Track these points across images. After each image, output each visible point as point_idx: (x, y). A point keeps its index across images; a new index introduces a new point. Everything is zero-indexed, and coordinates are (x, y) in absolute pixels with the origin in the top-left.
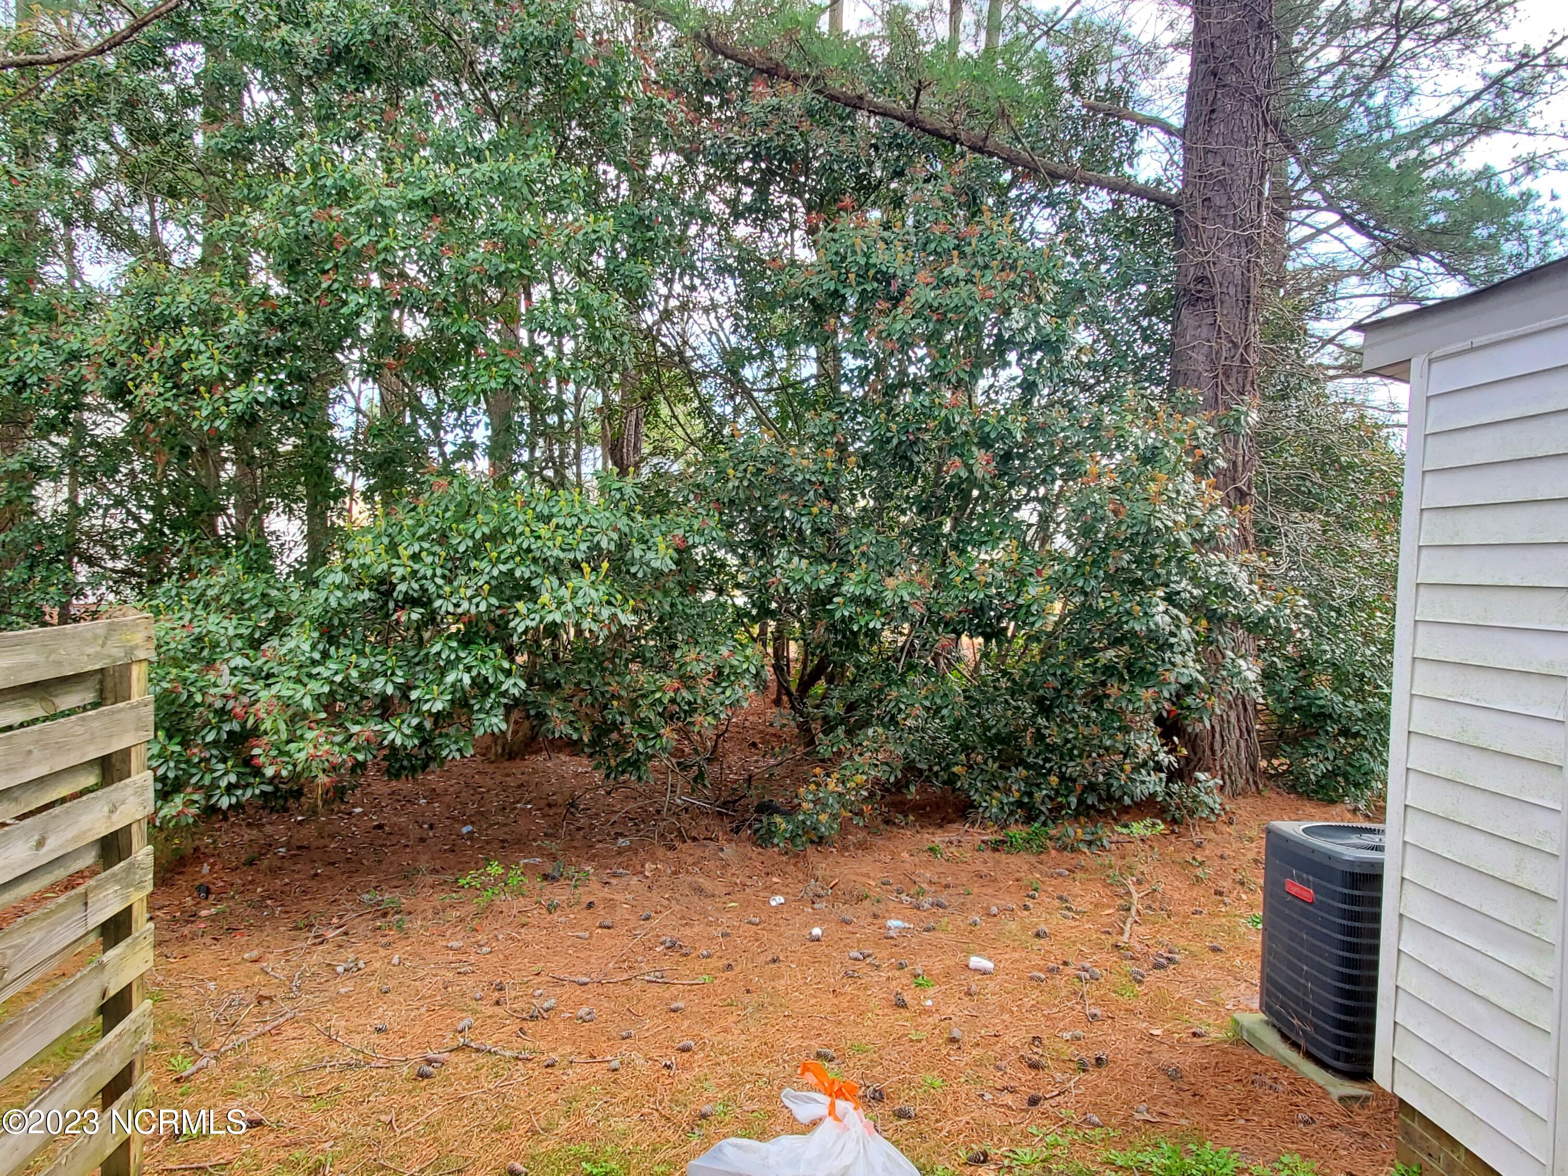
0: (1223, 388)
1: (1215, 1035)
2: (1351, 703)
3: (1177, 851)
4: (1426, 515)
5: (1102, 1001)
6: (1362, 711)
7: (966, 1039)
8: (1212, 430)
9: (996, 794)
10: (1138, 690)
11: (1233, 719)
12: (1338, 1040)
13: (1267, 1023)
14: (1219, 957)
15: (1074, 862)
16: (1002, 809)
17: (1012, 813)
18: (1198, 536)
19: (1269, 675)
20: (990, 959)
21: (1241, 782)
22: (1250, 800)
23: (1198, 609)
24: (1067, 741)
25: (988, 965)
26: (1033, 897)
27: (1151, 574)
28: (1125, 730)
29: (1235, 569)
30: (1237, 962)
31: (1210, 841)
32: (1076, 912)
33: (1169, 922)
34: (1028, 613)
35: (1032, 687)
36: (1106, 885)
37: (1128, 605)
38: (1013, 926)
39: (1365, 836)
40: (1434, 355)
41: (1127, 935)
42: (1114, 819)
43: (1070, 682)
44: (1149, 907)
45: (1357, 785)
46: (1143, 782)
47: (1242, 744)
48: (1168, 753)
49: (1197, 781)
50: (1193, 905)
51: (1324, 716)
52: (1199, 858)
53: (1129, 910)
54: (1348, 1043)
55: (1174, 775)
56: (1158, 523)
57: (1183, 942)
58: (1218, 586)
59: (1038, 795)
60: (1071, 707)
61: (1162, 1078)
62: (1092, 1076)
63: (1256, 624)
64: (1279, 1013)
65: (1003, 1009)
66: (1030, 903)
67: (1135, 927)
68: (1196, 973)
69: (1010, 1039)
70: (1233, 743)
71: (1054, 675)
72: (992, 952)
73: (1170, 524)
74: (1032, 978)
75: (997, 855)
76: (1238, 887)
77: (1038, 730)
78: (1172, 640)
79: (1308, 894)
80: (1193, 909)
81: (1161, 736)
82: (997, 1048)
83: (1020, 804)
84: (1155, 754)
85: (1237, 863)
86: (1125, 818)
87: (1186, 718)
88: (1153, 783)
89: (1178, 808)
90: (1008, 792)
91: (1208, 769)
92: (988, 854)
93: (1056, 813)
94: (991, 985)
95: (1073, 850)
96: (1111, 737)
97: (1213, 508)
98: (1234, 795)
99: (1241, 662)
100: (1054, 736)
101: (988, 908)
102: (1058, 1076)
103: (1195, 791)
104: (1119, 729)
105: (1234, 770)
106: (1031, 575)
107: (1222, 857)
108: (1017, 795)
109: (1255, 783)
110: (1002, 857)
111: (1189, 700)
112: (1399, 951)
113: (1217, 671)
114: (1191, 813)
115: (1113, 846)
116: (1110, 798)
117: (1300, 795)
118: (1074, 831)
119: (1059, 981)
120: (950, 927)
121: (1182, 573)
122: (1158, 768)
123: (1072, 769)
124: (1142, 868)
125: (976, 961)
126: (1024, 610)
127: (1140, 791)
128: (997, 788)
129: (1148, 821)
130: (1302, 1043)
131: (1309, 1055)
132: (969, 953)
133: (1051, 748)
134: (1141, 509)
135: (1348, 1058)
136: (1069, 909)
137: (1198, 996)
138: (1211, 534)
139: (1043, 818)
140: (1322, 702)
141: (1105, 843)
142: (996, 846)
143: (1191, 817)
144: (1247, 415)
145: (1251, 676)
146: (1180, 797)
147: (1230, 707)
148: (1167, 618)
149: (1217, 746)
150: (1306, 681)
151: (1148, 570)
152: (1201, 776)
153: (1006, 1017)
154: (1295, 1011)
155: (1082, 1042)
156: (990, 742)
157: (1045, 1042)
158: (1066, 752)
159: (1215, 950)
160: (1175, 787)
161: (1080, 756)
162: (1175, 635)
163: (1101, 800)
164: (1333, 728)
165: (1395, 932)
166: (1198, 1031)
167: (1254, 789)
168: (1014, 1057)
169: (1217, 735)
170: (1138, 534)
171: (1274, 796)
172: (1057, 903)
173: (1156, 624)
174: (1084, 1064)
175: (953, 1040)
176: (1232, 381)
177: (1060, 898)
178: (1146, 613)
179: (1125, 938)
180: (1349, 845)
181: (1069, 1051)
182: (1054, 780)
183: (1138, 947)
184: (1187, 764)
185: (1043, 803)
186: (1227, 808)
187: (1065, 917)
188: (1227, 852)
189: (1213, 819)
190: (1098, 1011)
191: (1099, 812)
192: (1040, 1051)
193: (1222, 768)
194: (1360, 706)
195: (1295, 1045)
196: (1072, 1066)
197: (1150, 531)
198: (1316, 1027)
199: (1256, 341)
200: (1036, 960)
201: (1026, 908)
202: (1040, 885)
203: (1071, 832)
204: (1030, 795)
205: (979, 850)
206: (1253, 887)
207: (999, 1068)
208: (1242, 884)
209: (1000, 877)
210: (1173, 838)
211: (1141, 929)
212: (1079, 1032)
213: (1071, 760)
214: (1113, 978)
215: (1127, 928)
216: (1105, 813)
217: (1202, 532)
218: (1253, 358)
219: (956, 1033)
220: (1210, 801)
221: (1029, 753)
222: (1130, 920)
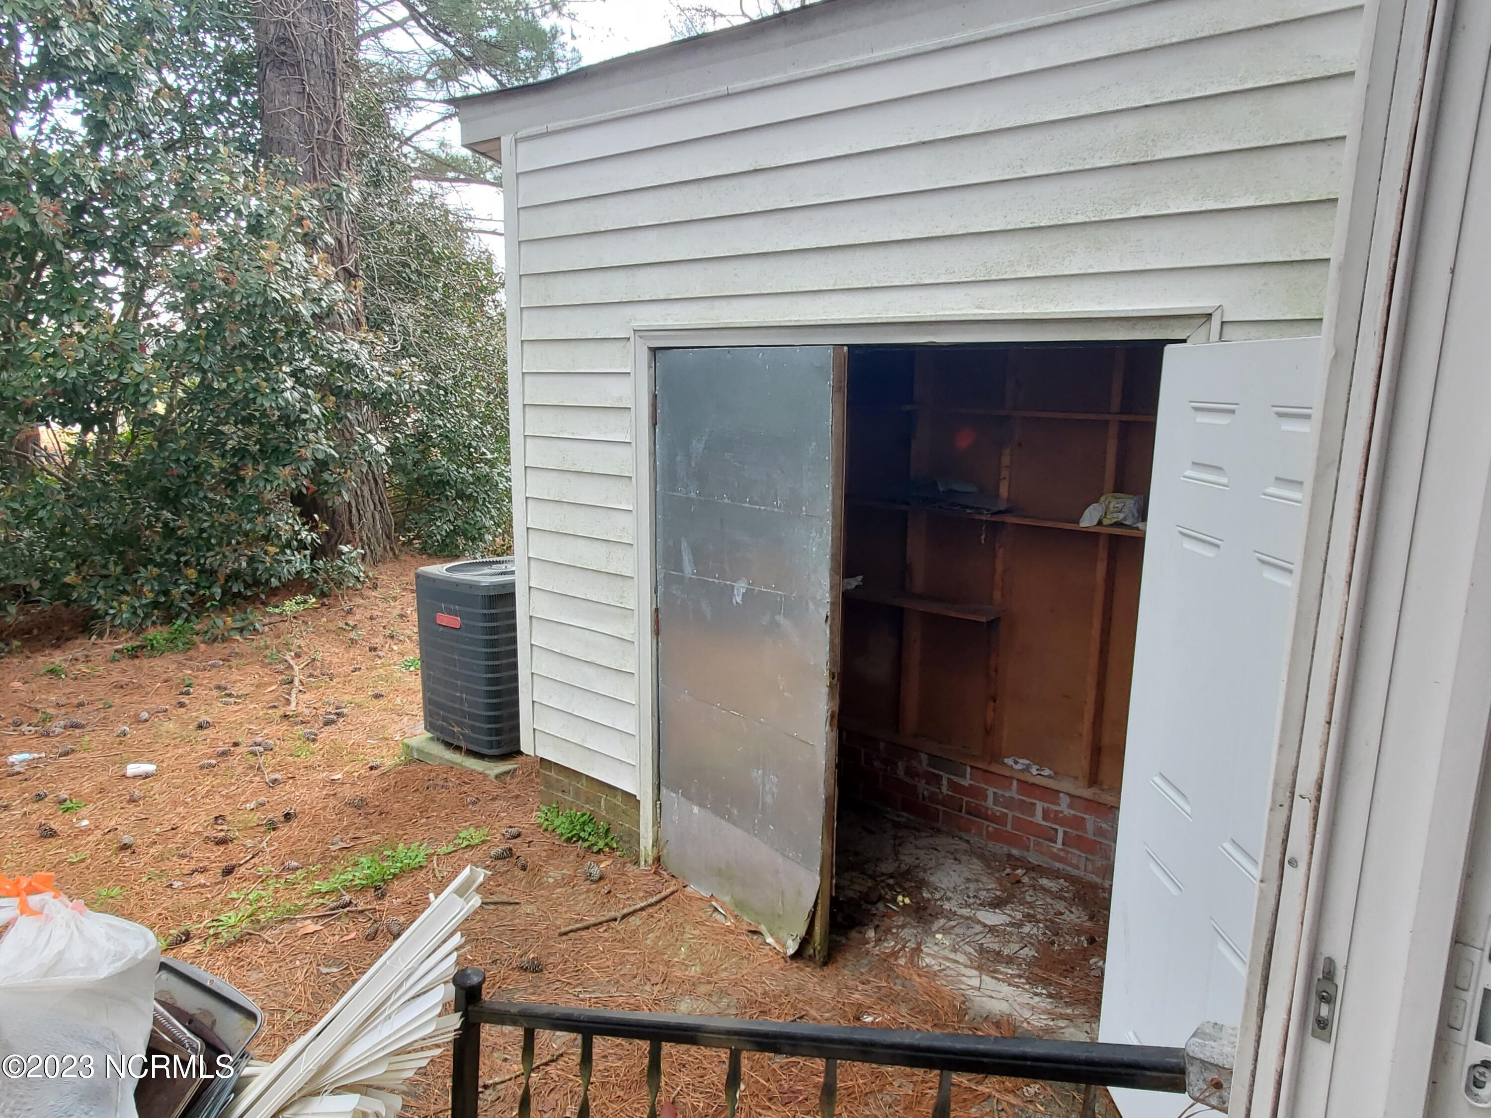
0: (320, 165)
1: (389, 763)
2: (464, 469)
3: (330, 621)
4: (524, 280)
5: (280, 767)
6: (473, 475)
7: (139, 842)
8: (315, 202)
9: (125, 598)
10: (274, 469)
11: (366, 493)
12: (490, 732)
13: (432, 739)
14: (382, 701)
15: (227, 651)
16: (135, 613)
17: (147, 616)
18: (317, 310)
19: (394, 450)
20: (150, 762)
21: (379, 550)
22: (389, 565)
23: (325, 387)
24: (202, 531)
25: (150, 768)
26: (188, 693)
27: (273, 348)
28: (264, 512)
29: (356, 346)
30: (398, 701)
31: (359, 606)
32: (238, 697)
33: (333, 684)
34: (137, 392)
35: (151, 476)
36: (264, 665)
37: (254, 381)
38: (171, 726)
39: (494, 566)
40: (519, 135)
41: (293, 704)
42: (263, 603)
43: (196, 468)
44: (311, 675)
45: (473, 539)
46: (289, 562)
47: (377, 517)
48: (311, 530)
49: (341, 553)
50: (351, 665)
51: (443, 483)
52: (351, 623)
53: (292, 682)
54: (498, 732)
55: (317, 552)
56: (275, 295)
57: (347, 698)
58: (340, 363)
59: (176, 593)
60: (201, 494)
61: (349, 810)
62: (284, 830)
63: (380, 400)
64: (443, 726)
65: (175, 804)
66: (185, 699)
67: (301, 696)
68: (364, 719)
69: (190, 827)
70: (369, 515)
71: (178, 461)
72: (151, 756)
73: (288, 296)
74: (202, 767)
75: (137, 662)
76: (389, 641)
77: (166, 524)
78: (304, 416)
79: (455, 621)
80: (351, 668)
81: (301, 515)
82: (178, 839)
83: (155, 604)
84: (297, 533)
85: (385, 621)
86: (274, 600)
87: (326, 492)
88: (299, 562)
89: (325, 582)
90: (139, 594)
91: (349, 542)
92: (125, 663)
93: (200, 606)
94: (157, 786)
95: (224, 640)
96: (250, 521)
97: (328, 283)
98: (375, 563)
99: (370, 436)
100: (185, 526)
101: (137, 715)
102: (249, 843)
103: (340, 563)
104: (258, 512)
105: (373, 540)
106: (134, 350)
107: (371, 618)
108: (151, 595)
109: (392, 549)
110: (145, 663)
111: (326, 476)
112: (532, 645)
113: (348, 446)
114: (339, 584)
115: (266, 629)
116: (257, 583)
117: (430, 555)
118: (225, 621)
119: (234, 761)
120: (94, 745)
121: (307, 348)
122: (302, 546)
123: (211, 560)
124: (301, 642)
125: (132, 769)
126: (131, 390)
127: (287, 571)
128: (124, 592)
129: (299, 598)
130: (463, 744)
131: (471, 753)
132: (125, 763)
133: (186, 541)
134: (255, 279)
135: (499, 744)
136: (230, 695)
137: (369, 737)
138: (330, 309)
139: (185, 615)
140: (441, 471)
141: (257, 626)
142: (134, 653)
143: (339, 588)
144: (348, 192)
145: (381, 449)
146: (327, 572)
147: (363, 482)
148: (296, 394)
149: (355, 520)
150: (425, 452)
151: (270, 344)
152: (345, 549)
153: (180, 809)
154: (453, 720)
155: (267, 806)
156: (109, 547)
157: (229, 818)
158: (201, 542)
159: (377, 696)
160: (320, 563)
161: (219, 544)
162: (306, 412)
163: (247, 586)
164: (449, 493)
165: (527, 631)
166: (374, 764)
167: (391, 554)
168: (198, 841)
169: (354, 510)
170: (255, 305)
171: (408, 558)
172: (215, 693)
173: (286, 400)
174: (273, 823)
175: (125, 847)
176: (328, 157)
177: (218, 687)
178: (273, 390)
179: (293, 706)
180: (486, 574)
181: (256, 818)
182: (192, 573)
183: (307, 711)
184: (329, 541)
185: (183, 599)
186: (370, 574)
187: (226, 704)
188: (376, 613)
189: (359, 587)
190: (277, 776)
191: (246, 598)
192: (225, 827)
193: (361, 540)
194: (471, 472)
195: (458, 748)
196: (262, 829)
197: (266, 302)
198: (473, 729)
199: (346, 119)
200: (202, 749)
201: (182, 705)
202: (194, 681)
203: (219, 622)
204: (166, 593)
205: (114, 660)
206: (402, 638)
207: (183, 856)
208: (392, 637)
209: (146, 681)
210: (324, 610)
211: (307, 696)
212: (262, 799)
213: (208, 550)
214: (287, 744)
215: (293, 698)
216: (252, 600)
217: (321, 307)
218: (346, 136)
219: (127, 839)
220: (355, 570)
221: (159, 549)
222: (294, 691)
